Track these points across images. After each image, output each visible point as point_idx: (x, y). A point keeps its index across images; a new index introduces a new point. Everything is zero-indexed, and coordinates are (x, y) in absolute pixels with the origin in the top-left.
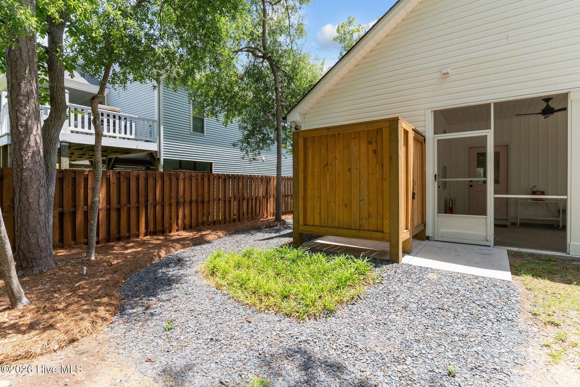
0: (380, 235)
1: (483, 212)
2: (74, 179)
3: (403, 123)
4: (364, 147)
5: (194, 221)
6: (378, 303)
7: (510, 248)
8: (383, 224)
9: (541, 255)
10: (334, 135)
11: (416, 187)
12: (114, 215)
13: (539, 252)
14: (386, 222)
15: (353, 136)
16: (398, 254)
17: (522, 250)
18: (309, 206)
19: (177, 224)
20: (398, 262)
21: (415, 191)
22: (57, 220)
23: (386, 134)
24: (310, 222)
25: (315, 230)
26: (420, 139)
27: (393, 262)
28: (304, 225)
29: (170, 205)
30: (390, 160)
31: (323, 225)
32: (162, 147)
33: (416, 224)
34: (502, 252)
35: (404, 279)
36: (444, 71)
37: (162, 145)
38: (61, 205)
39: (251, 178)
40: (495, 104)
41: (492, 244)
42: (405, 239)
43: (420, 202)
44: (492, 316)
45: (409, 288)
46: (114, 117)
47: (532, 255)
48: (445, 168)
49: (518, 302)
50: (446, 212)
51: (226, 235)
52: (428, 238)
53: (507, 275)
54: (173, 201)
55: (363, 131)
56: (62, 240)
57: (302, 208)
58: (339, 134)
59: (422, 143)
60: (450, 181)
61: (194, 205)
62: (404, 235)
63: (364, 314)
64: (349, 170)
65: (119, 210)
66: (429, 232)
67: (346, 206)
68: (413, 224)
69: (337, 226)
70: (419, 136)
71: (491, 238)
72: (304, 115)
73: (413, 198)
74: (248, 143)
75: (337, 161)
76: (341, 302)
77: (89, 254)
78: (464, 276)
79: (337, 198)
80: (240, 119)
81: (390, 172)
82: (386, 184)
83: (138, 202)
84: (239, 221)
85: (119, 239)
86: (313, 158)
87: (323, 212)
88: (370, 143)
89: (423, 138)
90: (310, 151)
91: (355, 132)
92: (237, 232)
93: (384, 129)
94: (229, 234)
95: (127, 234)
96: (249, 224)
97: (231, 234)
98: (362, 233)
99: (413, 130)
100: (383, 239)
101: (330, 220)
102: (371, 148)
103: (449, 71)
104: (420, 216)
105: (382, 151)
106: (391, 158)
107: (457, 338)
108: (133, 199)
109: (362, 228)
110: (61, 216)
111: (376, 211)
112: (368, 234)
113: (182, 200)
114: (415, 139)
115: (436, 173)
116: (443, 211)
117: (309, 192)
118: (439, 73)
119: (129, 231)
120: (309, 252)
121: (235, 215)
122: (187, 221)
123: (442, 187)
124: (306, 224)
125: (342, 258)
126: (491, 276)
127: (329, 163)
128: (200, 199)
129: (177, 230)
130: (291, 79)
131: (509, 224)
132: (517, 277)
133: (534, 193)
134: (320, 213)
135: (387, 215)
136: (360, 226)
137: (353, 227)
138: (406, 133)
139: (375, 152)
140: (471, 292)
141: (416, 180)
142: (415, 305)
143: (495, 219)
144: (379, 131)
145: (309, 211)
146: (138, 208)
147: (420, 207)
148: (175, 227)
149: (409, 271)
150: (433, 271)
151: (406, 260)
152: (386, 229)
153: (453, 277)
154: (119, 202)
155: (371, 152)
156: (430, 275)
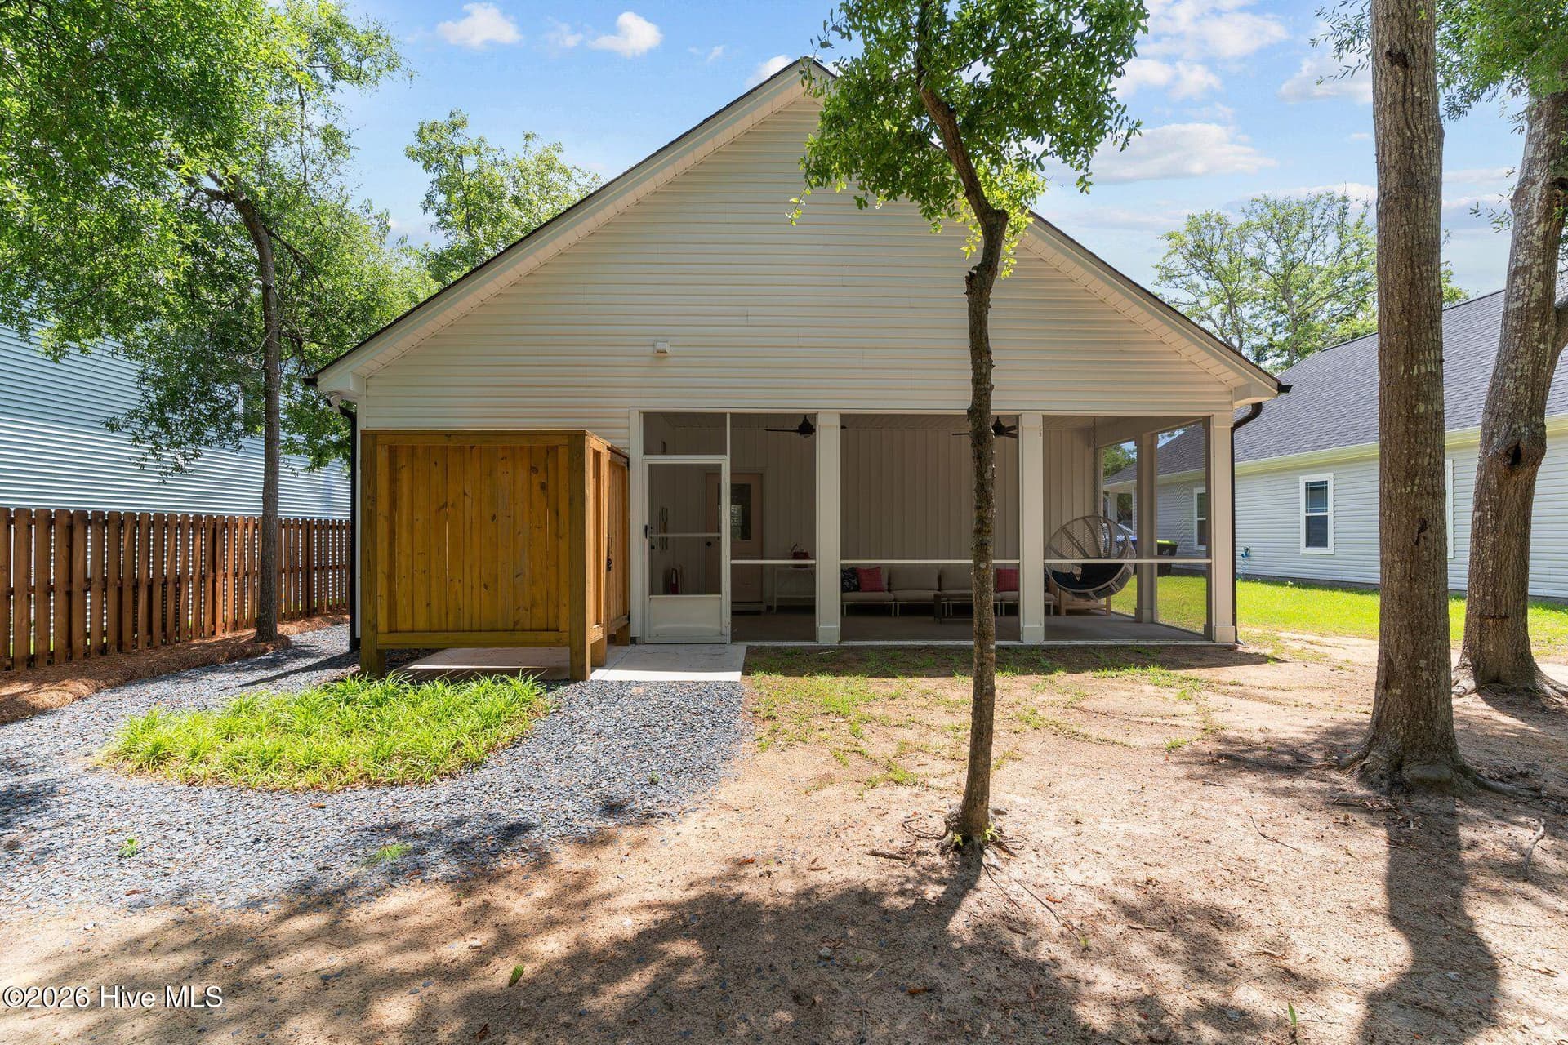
0: (552, 636)
1: (713, 588)
3: (592, 440)
4: (522, 475)
6: (555, 737)
7: (751, 644)
8: (557, 617)
9: (785, 648)
10: (461, 449)
11: (612, 549)
13: (785, 644)
14: (564, 612)
15: (501, 455)
16: (584, 666)
17: (766, 644)
18: (401, 589)
20: (584, 679)
21: (612, 557)
23: (563, 457)
24: (404, 624)
25: (416, 641)
26: (621, 462)
27: (575, 681)
28: (390, 632)
30: (570, 504)
31: (436, 628)
33: (613, 614)
34: (741, 648)
35: (594, 700)
36: (660, 346)
39: (161, 523)
40: (732, 415)
41: (728, 639)
42: (596, 639)
43: (620, 574)
44: (707, 722)
45: (602, 711)
47: (777, 649)
48: (664, 512)
49: (740, 702)
50: (666, 592)
51: (98, 690)
52: (634, 641)
53: (735, 676)
55: (522, 448)
57: (385, 597)
58: (472, 447)
59: (623, 469)
60: (674, 538)
62: (595, 633)
63: (537, 755)
64: (494, 518)
66: (635, 630)
67: (486, 587)
68: (608, 615)
69: (467, 627)
70: (618, 457)
71: (727, 630)
72: (365, 380)
73: (609, 568)
74: (164, 424)
75: (468, 501)
76: (492, 748)
78: (680, 684)
79: (467, 570)
80: (120, 346)
81: (570, 524)
82: (564, 545)
84: (120, 650)
86: (412, 491)
87: (434, 602)
88: (534, 469)
89: (625, 460)
90: (405, 476)
91: (505, 448)
92: (133, 677)
93: (560, 448)
94: (109, 686)
96: (163, 655)
97: (114, 686)
98: (519, 636)
99: (608, 448)
100: (558, 643)
101: (451, 617)
102: (537, 480)
103: (667, 349)
104: (620, 601)
105: (557, 484)
106: (571, 500)
107: (663, 751)
109: (518, 627)
111: (545, 593)
112: (530, 636)
114: (612, 463)
115: (647, 523)
116: (661, 589)
117: (403, 561)
118: (651, 349)
120: (412, 683)
121: (105, 634)
123: (658, 547)
124: (394, 629)
125: (486, 682)
126: (715, 679)
127: (449, 503)
130: (310, 270)
131: (763, 608)
132: (747, 678)
133: (796, 556)
134: (429, 605)
135: (565, 600)
136: (516, 624)
137: (500, 626)
138: (597, 455)
139: (543, 487)
140: (687, 701)
141: (613, 536)
142: (611, 729)
143: (733, 602)
144: (552, 450)
145: (402, 601)
147: (620, 586)
149: (603, 689)
150: (638, 684)
151: (598, 675)
152: (564, 625)
153: (665, 687)
155: (536, 488)
156: (634, 690)
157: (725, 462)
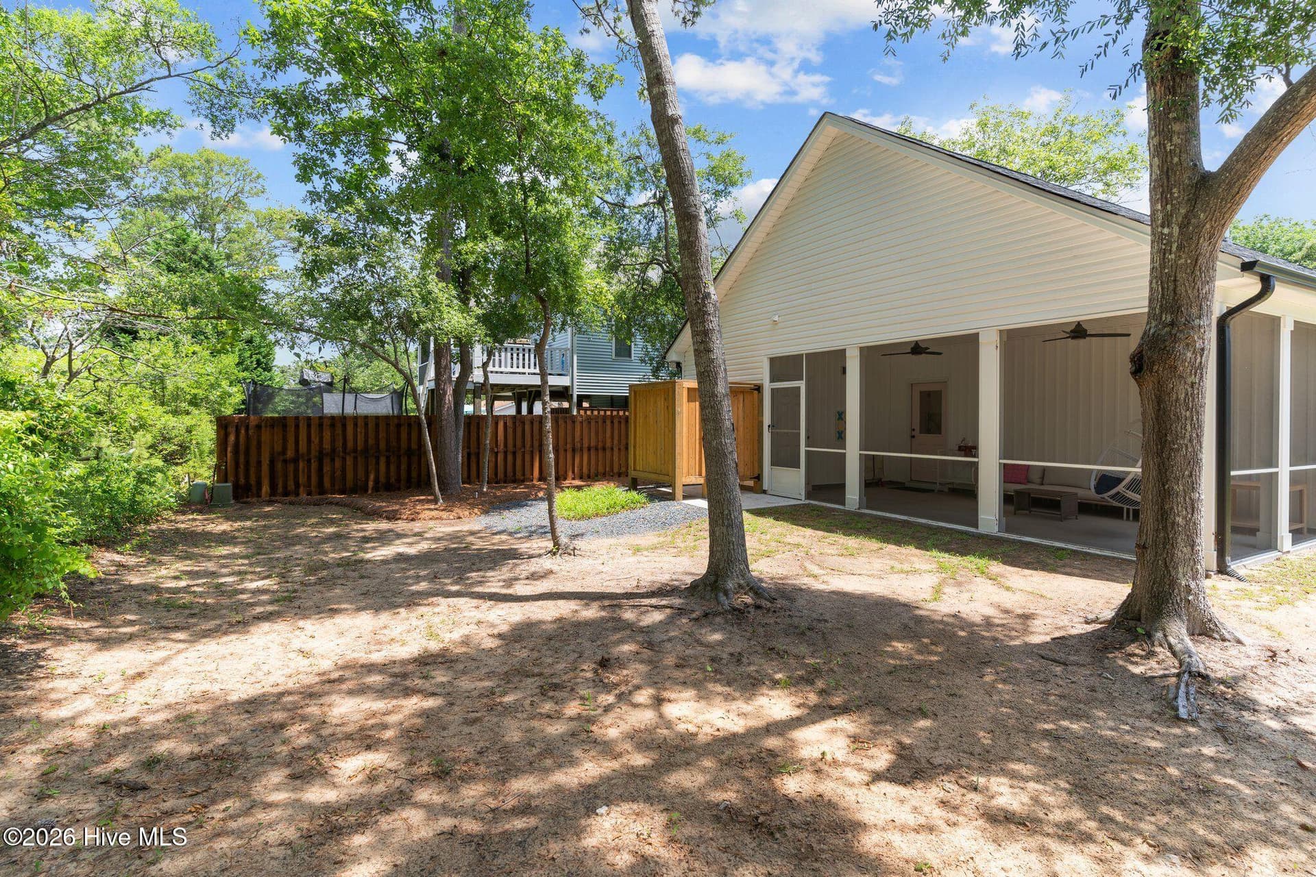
0: (668, 478)
1: (796, 465)
2: (478, 424)
3: (686, 384)
4: (662, 402)
5: (593, 470)
10: (649, 391)
12: (510, 457)
15: (658, 393)
16: (675, 494)
19: (573, 472)
20: (675, 501)
22: (466, 460)
25: (639, 475)
26: (745, 390)
29: (566, 450)
32: (575, 380)
35: (657, 508)
37: (575, 377)
38: (469, 447)
40: (808, 355)
41: (803, 498)
45: (648, 511)
46: (524, 350)
50: (777, 465)
52: (764, 492)
54: (569, 446)
55: (662, 390)
56: (469, 477)
58: (652, 390)
59: (750, 393)
60: (780, 433)
61: (593, 452)
62: (690, 479)
65: (514, 453)
66: (765, 487)
69: (650, 471)
70: (744, 386)
71: (803, 492)
72: (683, 354)
75: (651, 415)
76: (597, 515)
77: (482, 487)
83: (532, 446)
85: (514, 481)
86: (639, 410)
87: (644, 459)
88: (665, 399)
89: (753, 388)
90: (638, 404)
91: (658, 390)
93: (670, 389)
95: (522, 478)
98: (660, 477)
102: (666, 404)
103: (777, 318)
108: (528, 444)
109: (661, 473)
110: (469, 455)
113: (579, 445)
114: (734, 390)
115: (771, 423)
119: (524, 475)
122: (585, 470)
128: (600, 445)
129: (573, 479)
136: (661, 471)
137: (657, 472)
138: (696, 390)
139: (668, 407)
140: (679, 514)
143: (806, 476)
146: (532, 452)
148: (570, 474)
149: (670, 505)
150: (685, 505)
153: (688, 508)
154: (515, 446)
155: (666, 408)
156: (677, 507)
157: (802, 385)
